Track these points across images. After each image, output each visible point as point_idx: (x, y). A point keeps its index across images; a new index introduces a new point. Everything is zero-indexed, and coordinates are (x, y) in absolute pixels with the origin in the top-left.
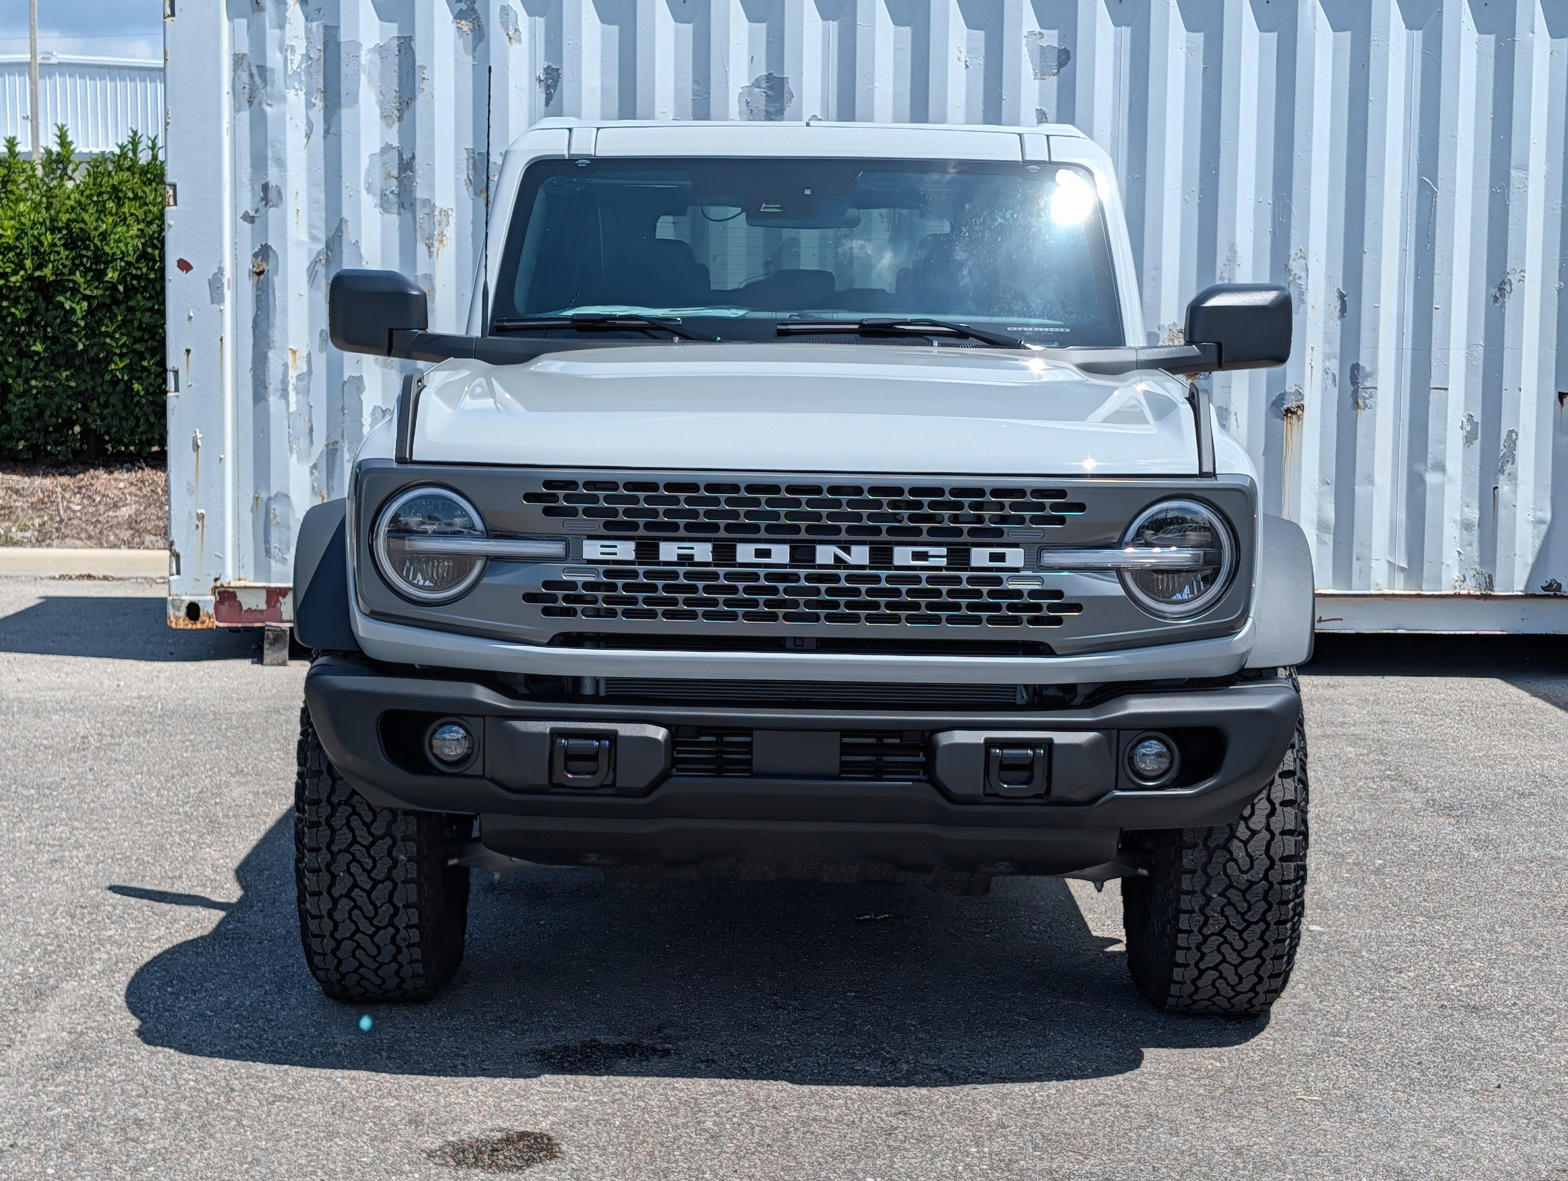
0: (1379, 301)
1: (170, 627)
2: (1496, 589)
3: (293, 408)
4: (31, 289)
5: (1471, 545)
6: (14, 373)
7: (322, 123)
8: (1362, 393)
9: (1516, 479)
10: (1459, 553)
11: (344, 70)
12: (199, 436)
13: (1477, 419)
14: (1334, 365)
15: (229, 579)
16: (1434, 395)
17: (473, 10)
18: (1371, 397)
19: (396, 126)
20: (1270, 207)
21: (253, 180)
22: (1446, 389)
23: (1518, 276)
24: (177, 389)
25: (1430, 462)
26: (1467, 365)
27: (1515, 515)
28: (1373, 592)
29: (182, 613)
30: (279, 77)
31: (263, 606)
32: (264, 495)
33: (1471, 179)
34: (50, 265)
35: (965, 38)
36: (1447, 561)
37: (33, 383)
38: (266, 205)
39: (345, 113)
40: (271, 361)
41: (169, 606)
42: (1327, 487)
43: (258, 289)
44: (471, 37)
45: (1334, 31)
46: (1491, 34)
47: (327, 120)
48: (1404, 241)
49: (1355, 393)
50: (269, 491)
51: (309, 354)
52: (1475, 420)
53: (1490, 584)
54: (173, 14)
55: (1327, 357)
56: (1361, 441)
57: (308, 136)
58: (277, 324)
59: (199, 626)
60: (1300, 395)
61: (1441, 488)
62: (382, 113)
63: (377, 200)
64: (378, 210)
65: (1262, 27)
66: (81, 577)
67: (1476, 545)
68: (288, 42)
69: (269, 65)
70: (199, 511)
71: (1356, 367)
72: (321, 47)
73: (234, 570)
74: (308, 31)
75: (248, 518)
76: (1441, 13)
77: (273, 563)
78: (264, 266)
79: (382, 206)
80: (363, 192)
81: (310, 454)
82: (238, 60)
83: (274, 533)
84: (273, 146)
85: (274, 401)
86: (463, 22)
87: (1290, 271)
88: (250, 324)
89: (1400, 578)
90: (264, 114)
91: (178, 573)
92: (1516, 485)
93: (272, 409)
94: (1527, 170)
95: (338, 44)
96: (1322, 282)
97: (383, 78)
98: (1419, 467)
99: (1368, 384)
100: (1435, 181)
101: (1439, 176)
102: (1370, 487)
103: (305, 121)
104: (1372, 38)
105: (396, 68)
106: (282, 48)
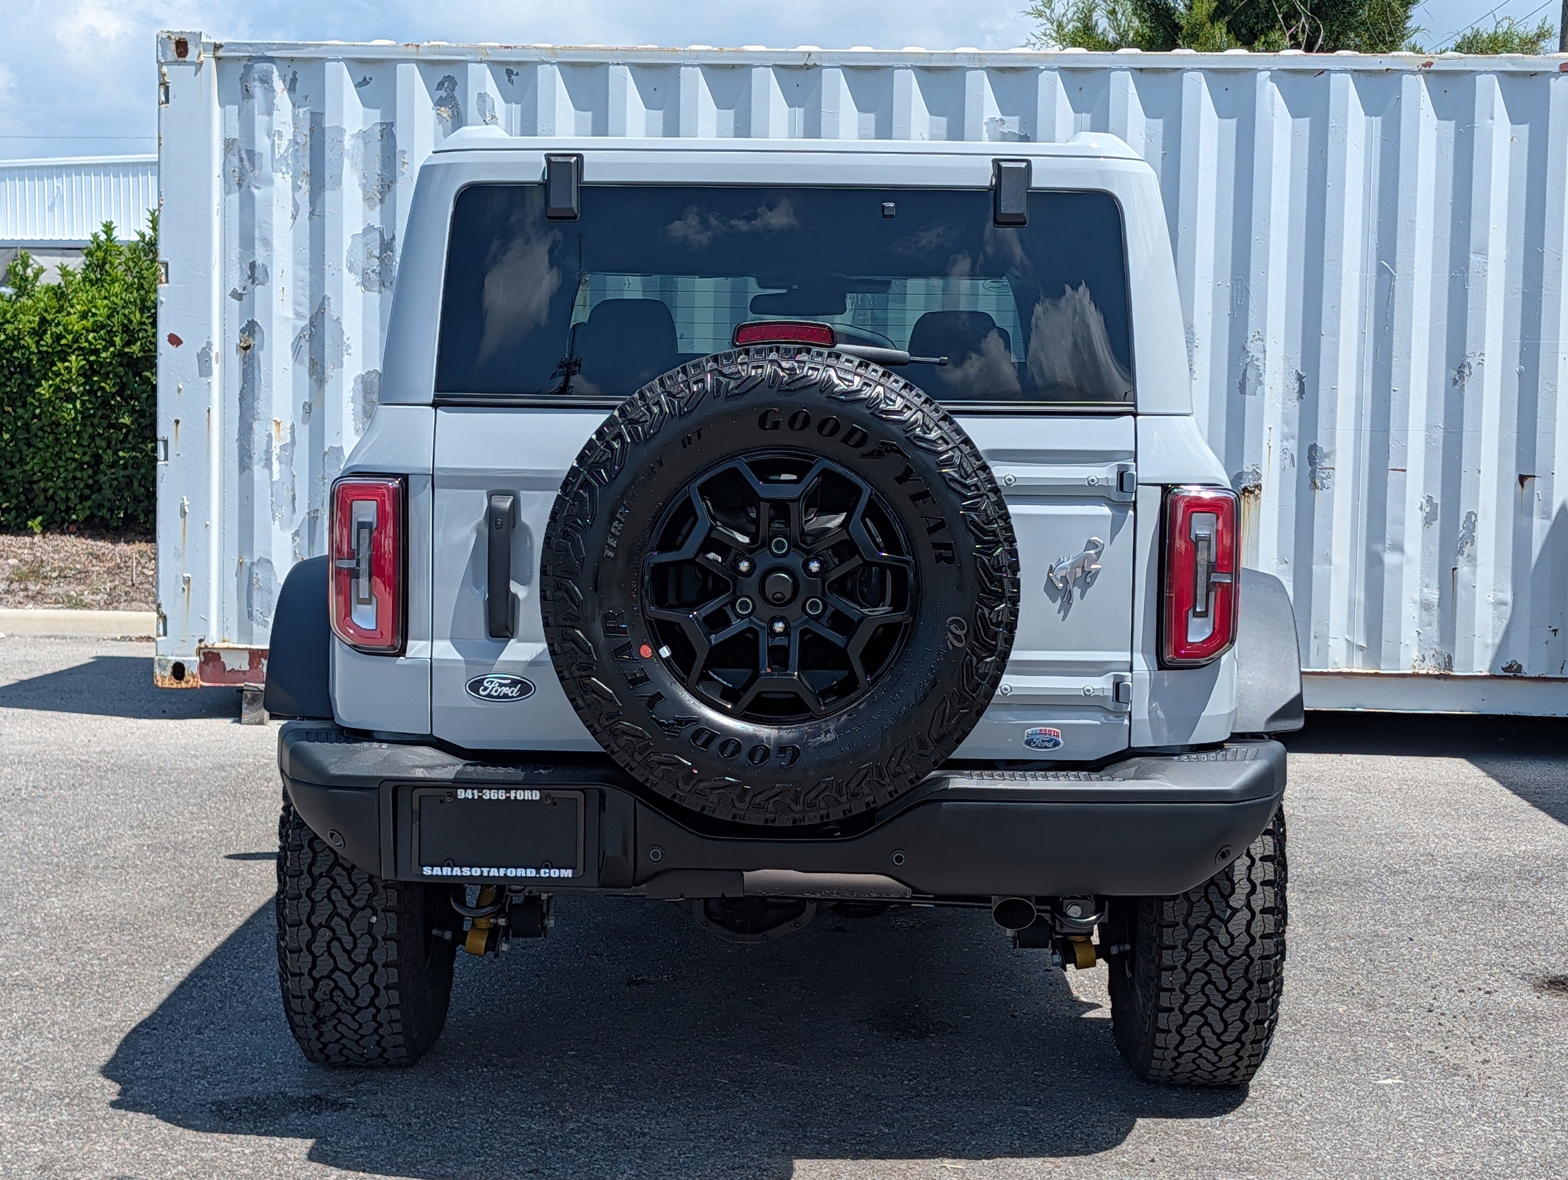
0: (1336, 384)
1: (157, 687)
2: (1455, 669)
3: (275, 477)
4: (121, 364)
5: (1430, 625)
6: (104, 444)
7: (308, 204)
8: (1319, 473)
9: (1475, 560)
10: (1419, 633)
11: (329, 155)
12: (186, 503)
13: (1437, 500)
14: (1292, 445)
15: (214, 640)
16: (1392, 477)
17: (453, 98)
18: (1328, 477)
19: (378, 208)
20: (1228, 290)
21: (241, 259)
22: (1404, 471)
23: (1478, 360)
24: (166, 459)
25: (1388, 542)
26: (1427, 447)
27: (1474, 596)
28: (1331, 670)
29: (168, 672)
30: (266, 160)
31: (246, 667)
32: (247, 561)
33: (1430, 263)
34: (139, 343)
35: (928, 125)
36: (1405, 640)
37: (121, 454)
38: (253, 282)
39: (329, 196)
40: (256, 432)
41: (156, 666)
42: (1285, 566)
43: (245, 363)
44: (450, 123)
45: (1293, 117)
46: (1451, 120)
47: (312, 202)
48: (1362, 324)
49: (1313, 472)
50: (252, 556)
51: (293, 425)
52: (1435, 501)
53: (1449, 663)
54: (167, 101)
55: (1285, 437)
56: (1318, 520)
57: (294, 217)
58: (262, 397)
59: (184, 685)
60: (1257, 474)
61: (1400, 568)
62: (364, 195)
63: (359, 279)
64: (360, 288)
65: (1222, 114)
66: (141, 639)
67: (1435, 624)
68: (275, 128)
69: (257, 149)
70: (186, 575)
71: (1313, 448)
72: (307, 132)
73: (219, 632)
74: (295, 117)
75: (233, 582)
76: (1399, 99)
77: (255, 626)
78: (251, 341)
79: (363, 285)
80: (345, 270)
81: (292, 522)
82: (228, 144)
83: (257, 597)
84: (260, 227)
85: (258, 469)
86: (443, 109)
87: (1248, 352)
88: (238, 397)
89: (1358, 658)
90: (252, 195)
91: (165, 634)
92: (1475, 566)
93: (256, 478)
94: (1486, 255)
95: (324, 129)
96: (1281, 364)
97: (366, 161)
98: (1378, 547)
99: (1324, 465)
100: (1393, 265)
101: (1398, 260)
102: (1328, 567)
103: (291, 203)
104: (1330, 125)
105: (378, 152)
106: (270, 134)
